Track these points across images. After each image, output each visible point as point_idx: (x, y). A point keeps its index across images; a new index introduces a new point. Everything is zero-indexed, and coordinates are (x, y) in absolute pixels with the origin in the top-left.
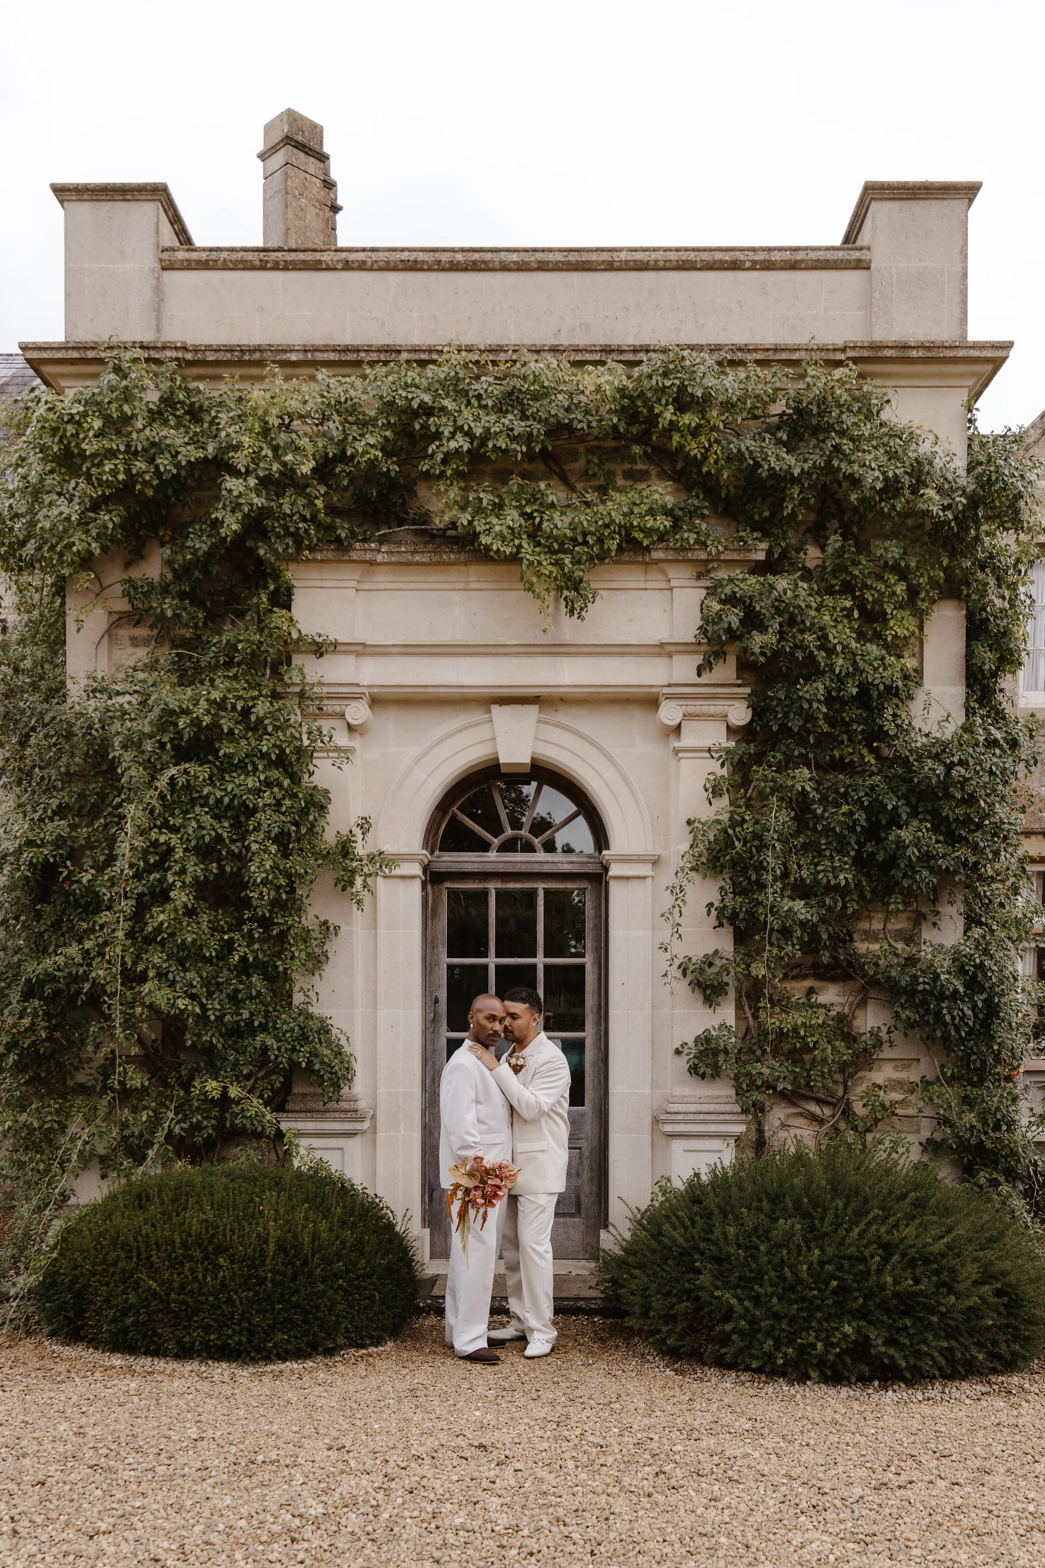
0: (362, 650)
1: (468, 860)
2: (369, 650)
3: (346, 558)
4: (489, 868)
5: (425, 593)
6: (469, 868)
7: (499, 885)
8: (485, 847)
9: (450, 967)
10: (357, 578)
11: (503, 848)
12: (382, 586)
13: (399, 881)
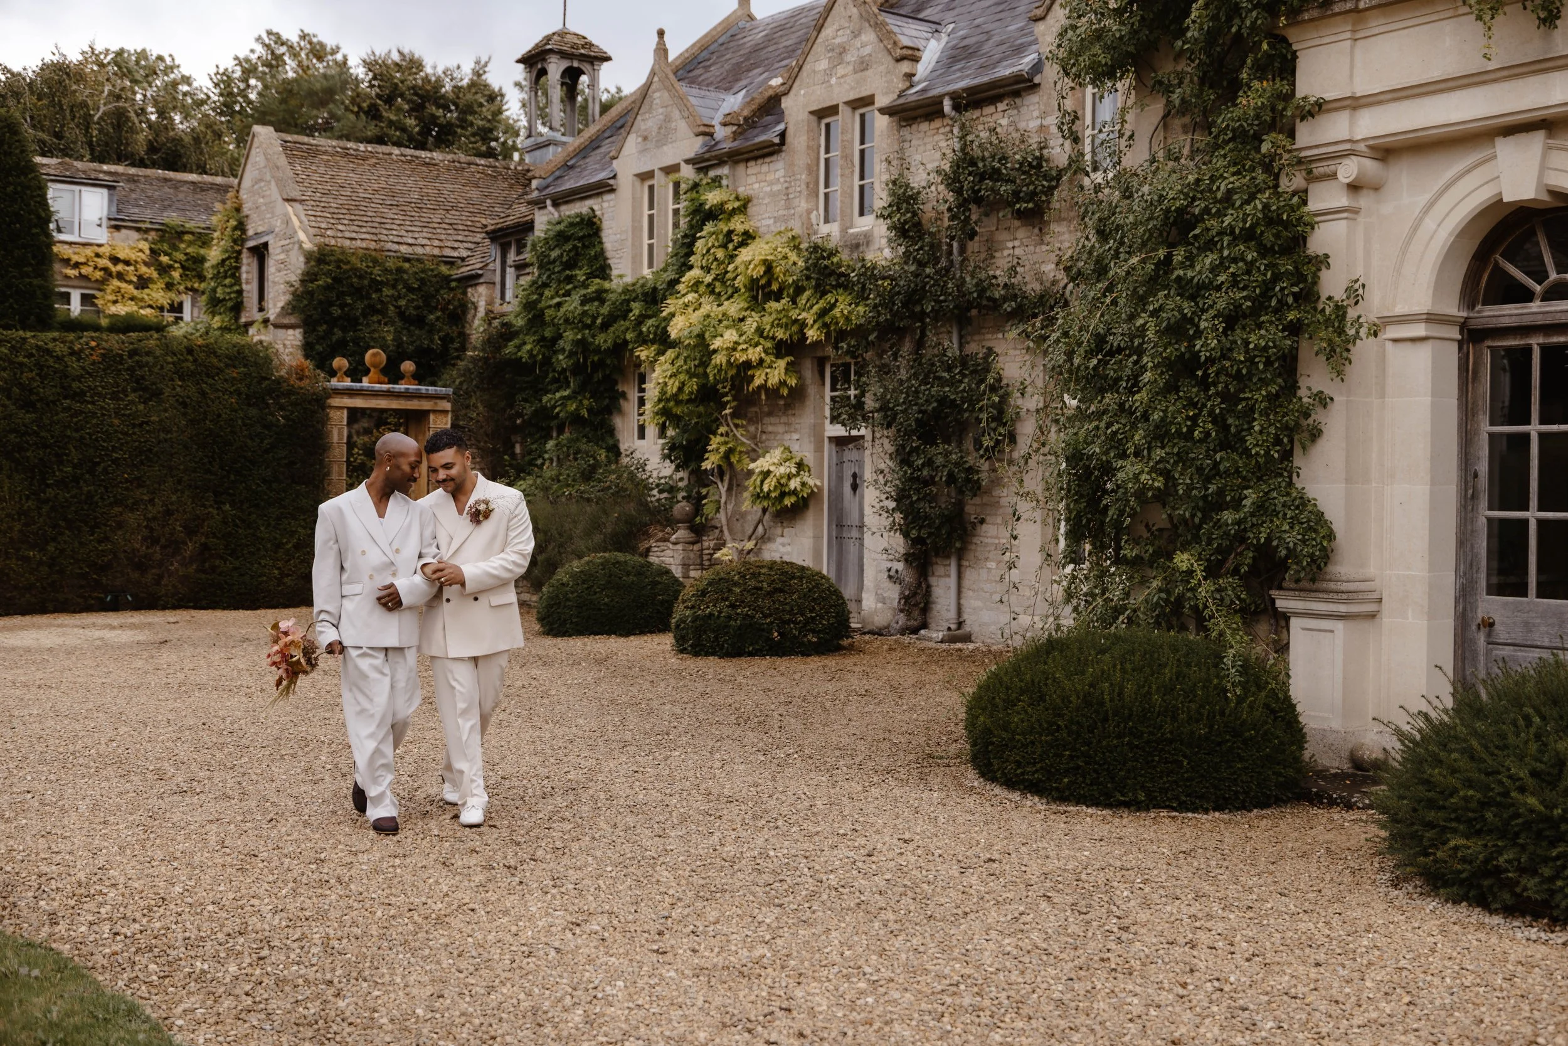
0: (1355, 104)
1: (1508, 313)
2: (1362, 101)
3: (1329, 12)
4: (1527, 321)
5: (1417, 28)
6: (1506, 322)
7: (1541, 340)
8: (1527, 296)
9: (1492, 436)
10: (1349, 28)
11: (1547, 296)
12: (1376, 31)
13: (1409, 344)
